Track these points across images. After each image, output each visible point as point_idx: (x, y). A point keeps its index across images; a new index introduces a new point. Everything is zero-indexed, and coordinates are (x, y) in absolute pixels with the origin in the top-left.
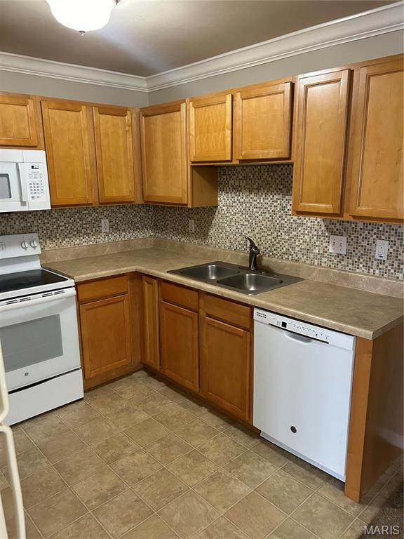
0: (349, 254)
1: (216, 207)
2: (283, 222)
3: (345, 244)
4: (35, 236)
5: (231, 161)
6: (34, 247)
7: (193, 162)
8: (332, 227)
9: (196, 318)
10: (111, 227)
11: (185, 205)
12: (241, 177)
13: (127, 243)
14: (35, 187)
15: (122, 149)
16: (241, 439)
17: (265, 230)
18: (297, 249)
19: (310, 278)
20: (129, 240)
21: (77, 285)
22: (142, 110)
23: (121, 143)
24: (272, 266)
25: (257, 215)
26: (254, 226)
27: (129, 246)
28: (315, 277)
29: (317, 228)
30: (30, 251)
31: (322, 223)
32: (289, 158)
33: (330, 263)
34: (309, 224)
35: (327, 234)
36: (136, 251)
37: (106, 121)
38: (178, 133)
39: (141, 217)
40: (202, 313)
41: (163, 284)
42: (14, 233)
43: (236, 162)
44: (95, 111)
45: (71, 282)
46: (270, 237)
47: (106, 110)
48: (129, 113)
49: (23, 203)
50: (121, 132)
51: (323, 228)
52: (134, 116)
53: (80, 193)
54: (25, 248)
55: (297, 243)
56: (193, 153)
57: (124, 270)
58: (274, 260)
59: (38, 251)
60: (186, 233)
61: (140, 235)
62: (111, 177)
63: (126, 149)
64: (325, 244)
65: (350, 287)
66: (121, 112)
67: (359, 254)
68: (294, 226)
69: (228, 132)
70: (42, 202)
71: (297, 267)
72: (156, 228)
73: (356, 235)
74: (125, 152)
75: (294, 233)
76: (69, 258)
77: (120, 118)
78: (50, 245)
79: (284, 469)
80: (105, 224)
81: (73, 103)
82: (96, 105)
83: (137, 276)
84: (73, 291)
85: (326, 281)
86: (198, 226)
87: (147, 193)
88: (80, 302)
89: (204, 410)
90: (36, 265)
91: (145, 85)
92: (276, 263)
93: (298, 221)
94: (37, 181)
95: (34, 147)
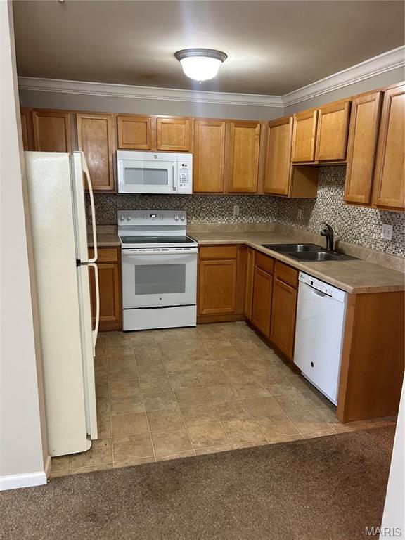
0: (393, 241)
1: (316, 199)
2: (355, 212)
3: (391, 231)
4: (185, 212)
5: (313, 161)
6: (183, 220)
7: (294, 162)
8: (384, 217)
9: (271, 279)
10: (240, 212)
11: (285, 195)
12: (332, 175)
13: (252, 226)
14: (183, 178)
15: (251, 152)
16: (286, 371)
17: (344, 218)
18: (362, 235)
19: (367, 259)
20: (255, 223)
21: (199, 247)
22: (270, 122)
23: (250, 147)
24: (345, 249)
25: (340, 206)
26: (338, 215)
27: (253, 228)
28: (370, 259)
29: (375, 217)
30: (180, 223)
31: (379, 214)
32: (345, 159)
33: (381, 247)
34: (371, 215)
35: (381, 223)
36: (258, 232)
37: (241, 132)
38: (287, 140)
39: (267, 206)
40: (275, 276)
41: (257, 254)
42: (172, 210)
43: (316, 163)
44: (232, 125)
45: (195, 244)
46: (346, 225)
47: (239, 124)
48: (259, 125)
49: (175, 189)
50: (251, 140)
51: (379, 218)
52: (263, 127)
53: (214, 184)
54: (177, 220)
55: (362, 230)
56: (293, 155)
57: (235, 241)
58: (346, 243)
59: (185, 223)
60: (295, 220)
61: (265, 221)
62: (239, 173)
63: (253, 152)
64: (379, 231)
65: (391, 268)
66: (251, 125)
67: (400, 241)
68: (362, 216)
69: (313, 139)
70: (187, 189)
71: (360, 250)
72: (278, 216)
73: (399, 224)
74: (253, 155)
75: (361, 222)
76: (207, 231)
77: (251, 129)
78: (194, 221)
79: (303, 394)
80: (236, 209)
81: (215, 120)
82: (232, 121)
83: (245, 247)
84: (196, 250)
85: (376, 262)
86: (304, 214)
87: (266, 187)
88: (200, 259)
89: (272, 351)
90: (183, 233)
91: (281, 102)
92: (347, 246)
93: (365, 212)
94: (185, 174)
95: (187, 152)
